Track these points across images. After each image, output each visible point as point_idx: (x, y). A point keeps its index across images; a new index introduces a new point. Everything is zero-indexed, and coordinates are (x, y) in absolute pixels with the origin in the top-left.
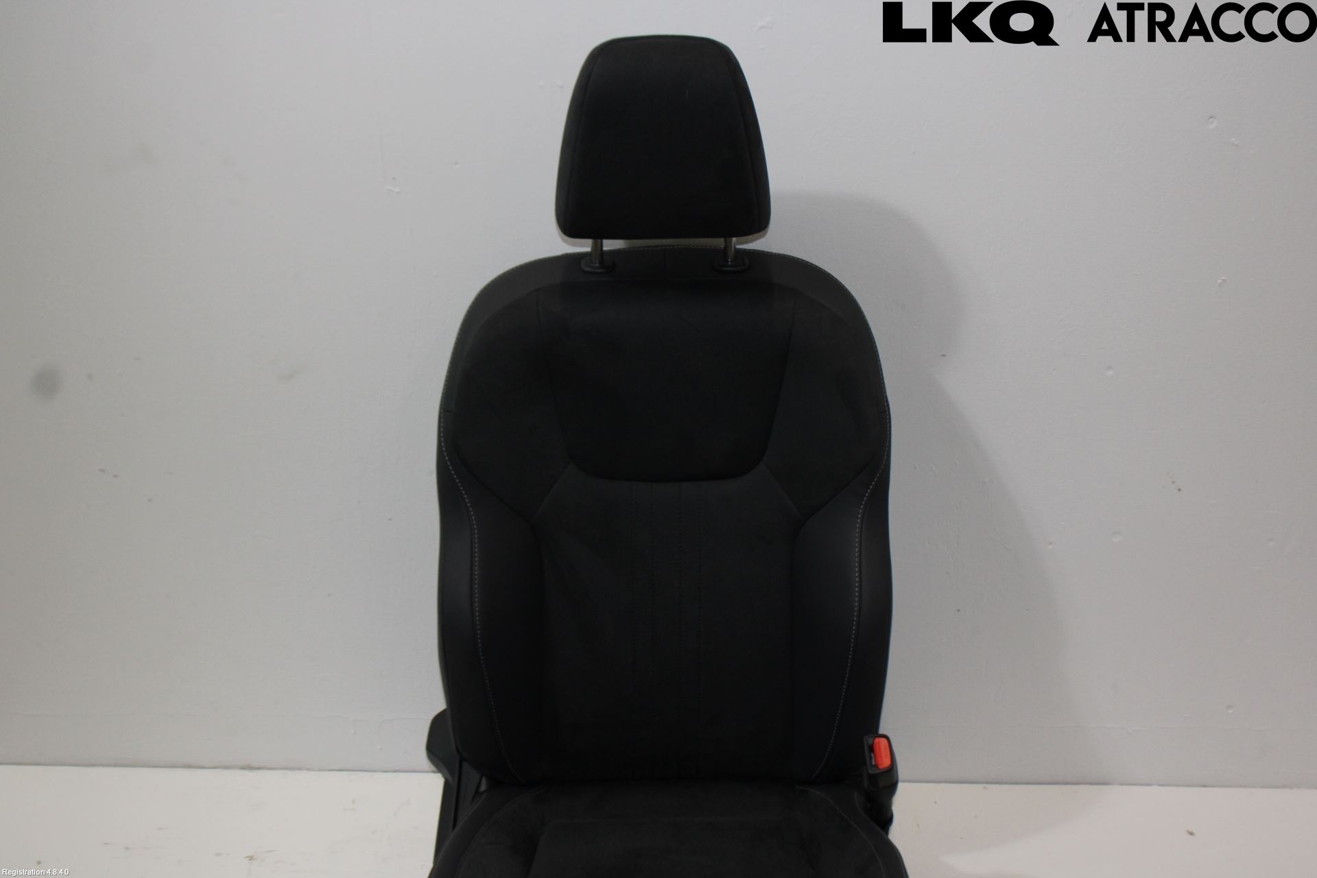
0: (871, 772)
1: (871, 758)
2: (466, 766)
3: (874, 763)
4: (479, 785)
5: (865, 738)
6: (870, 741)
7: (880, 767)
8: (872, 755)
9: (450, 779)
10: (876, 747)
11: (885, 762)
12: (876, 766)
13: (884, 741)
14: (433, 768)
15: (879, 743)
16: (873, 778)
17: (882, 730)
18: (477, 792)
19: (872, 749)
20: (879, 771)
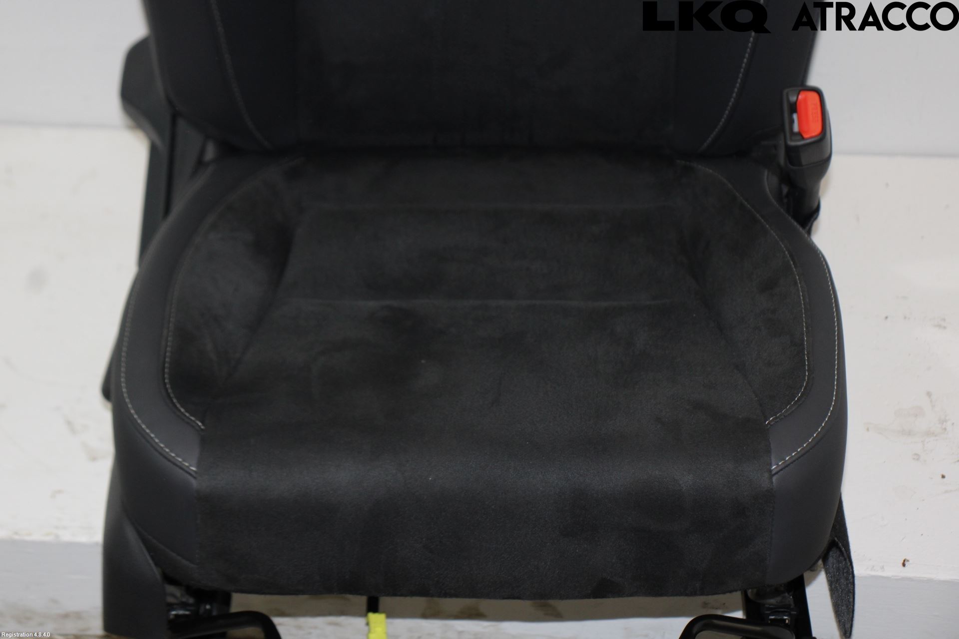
0: (792, 143)
1: (792, 122)
2: (182, 124)
3: (796, 128)
4: (202, 152)
5: (785, 91)
6: (793, 99)
7: (805, 136)
8: (795, 116)
9: (158, 142)
10: (801, 107)
11: (814, 129)
12: (800, 134)
13: (814, 96)
14: (130, 122)
15: (805, 100)
16: (793, 154)
17: (814, 80)
18: (200, 163)
19: (793, 108)
20: (802, 143)
